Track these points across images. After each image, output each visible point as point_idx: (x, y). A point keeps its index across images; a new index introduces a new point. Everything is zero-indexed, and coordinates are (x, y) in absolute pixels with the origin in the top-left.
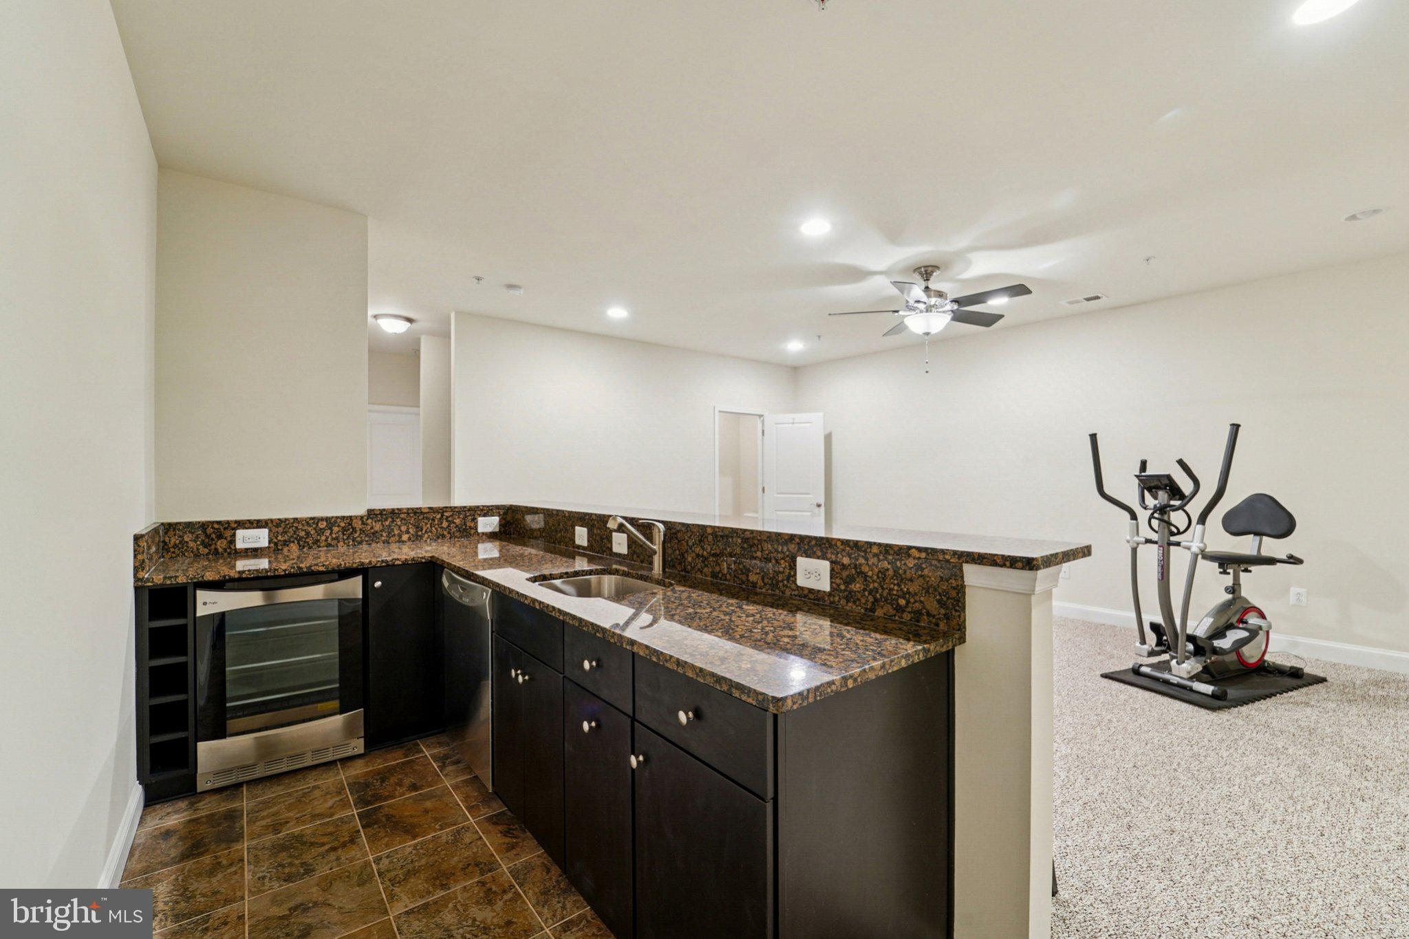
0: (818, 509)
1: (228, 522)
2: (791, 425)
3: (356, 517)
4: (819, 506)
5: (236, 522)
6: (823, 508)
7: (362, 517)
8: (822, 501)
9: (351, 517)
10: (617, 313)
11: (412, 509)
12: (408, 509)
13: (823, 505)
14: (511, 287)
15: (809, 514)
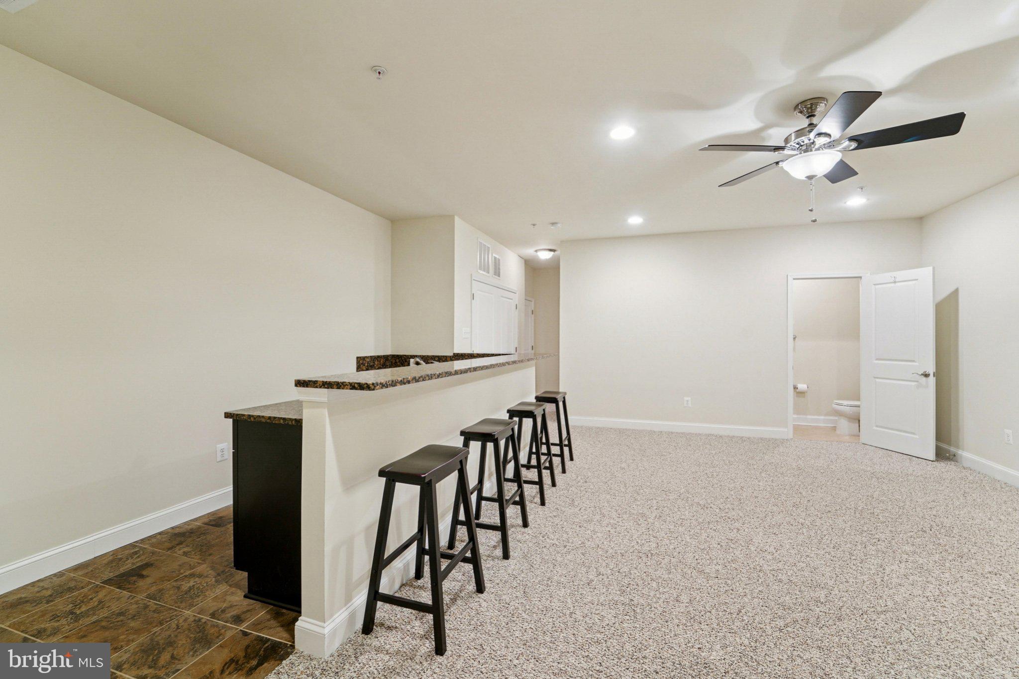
0: (924, 379)
1: (408, 356)
2: (893, 285)
3: (448, 356)
4: (926, 375)
5: (410, 356)
6: (932, 380)
7: (450, 357)
8: (931, 369)
9: (446, 356)
10: (635, 220)
11: (470, 354)
12: (468, 354)
13: (932, 375)
14: (553, 224)
15: (913, 384)
